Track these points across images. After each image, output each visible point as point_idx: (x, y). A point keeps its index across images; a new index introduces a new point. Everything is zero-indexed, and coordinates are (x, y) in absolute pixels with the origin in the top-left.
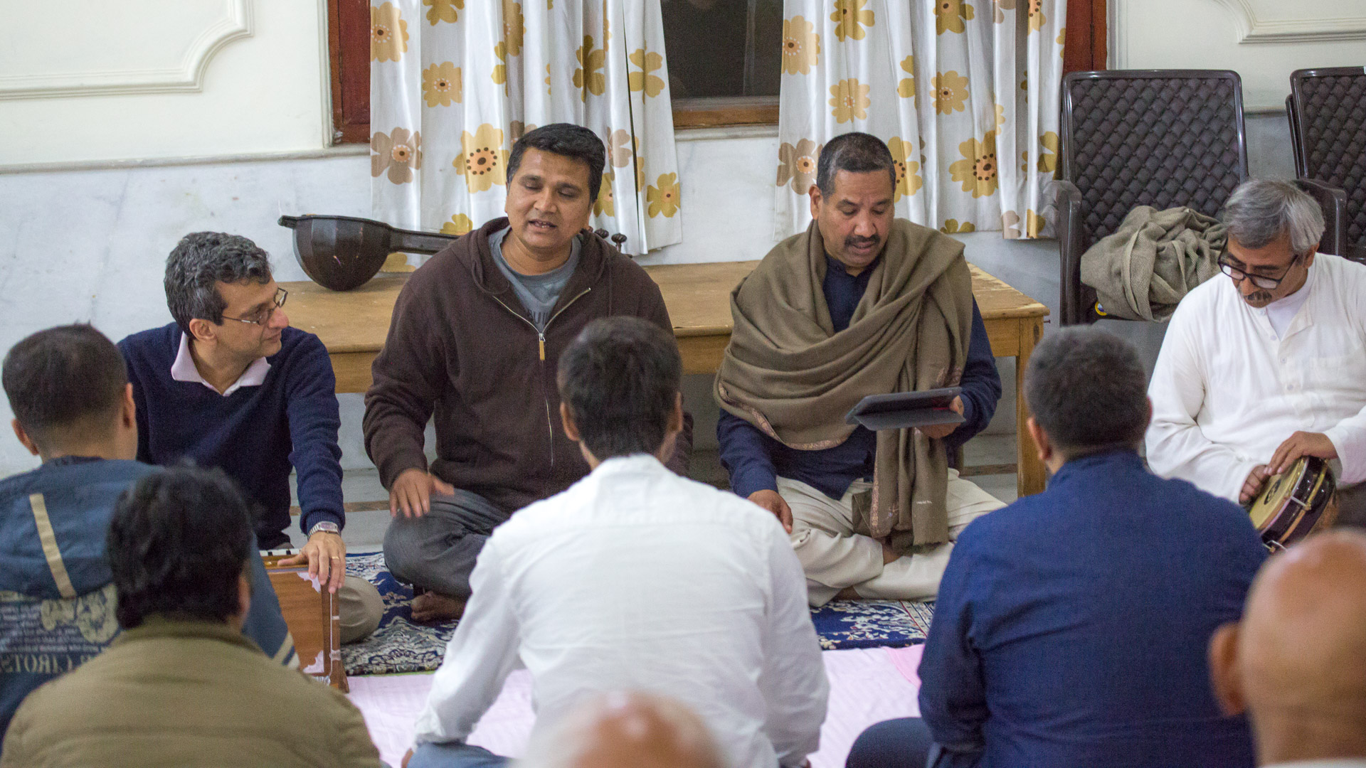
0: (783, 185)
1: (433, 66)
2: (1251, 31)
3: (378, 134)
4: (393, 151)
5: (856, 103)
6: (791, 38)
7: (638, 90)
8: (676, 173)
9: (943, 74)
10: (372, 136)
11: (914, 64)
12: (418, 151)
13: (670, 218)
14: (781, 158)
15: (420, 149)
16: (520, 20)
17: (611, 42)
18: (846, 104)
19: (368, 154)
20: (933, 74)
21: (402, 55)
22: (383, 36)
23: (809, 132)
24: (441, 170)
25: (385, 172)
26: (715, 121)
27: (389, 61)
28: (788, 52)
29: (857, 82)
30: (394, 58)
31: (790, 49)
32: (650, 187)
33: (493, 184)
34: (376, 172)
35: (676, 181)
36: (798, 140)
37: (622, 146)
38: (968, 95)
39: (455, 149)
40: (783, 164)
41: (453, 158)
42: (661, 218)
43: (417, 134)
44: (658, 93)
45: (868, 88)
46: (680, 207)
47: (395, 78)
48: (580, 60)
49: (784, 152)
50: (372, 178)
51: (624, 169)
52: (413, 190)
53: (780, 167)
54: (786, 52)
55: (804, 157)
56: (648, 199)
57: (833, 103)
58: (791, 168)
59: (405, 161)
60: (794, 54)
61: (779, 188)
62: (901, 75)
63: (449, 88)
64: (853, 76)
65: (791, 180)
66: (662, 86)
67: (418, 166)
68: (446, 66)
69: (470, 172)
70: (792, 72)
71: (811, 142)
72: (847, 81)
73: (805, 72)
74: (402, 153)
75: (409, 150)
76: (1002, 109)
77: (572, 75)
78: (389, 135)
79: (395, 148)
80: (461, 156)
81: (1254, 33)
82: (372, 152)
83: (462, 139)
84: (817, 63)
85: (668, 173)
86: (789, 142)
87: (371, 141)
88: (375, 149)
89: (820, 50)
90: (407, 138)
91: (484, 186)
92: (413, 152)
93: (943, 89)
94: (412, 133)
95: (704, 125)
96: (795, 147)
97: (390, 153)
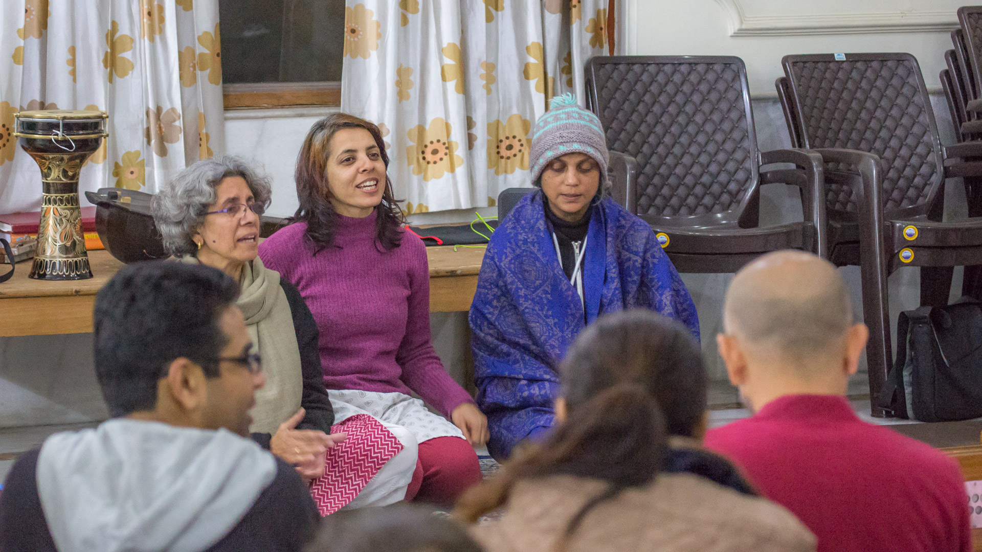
2: (741, 25)
6: (353, 25)
28: (350, 38)
31: (353, 35)
54: (348, 38)
57: (394, 83)
60: (356, 39)
70: (354, 56)
73: (365, 57)
81: (744, 27)
84: (377, 48)
89: (381, 36)
95: (265, 105)
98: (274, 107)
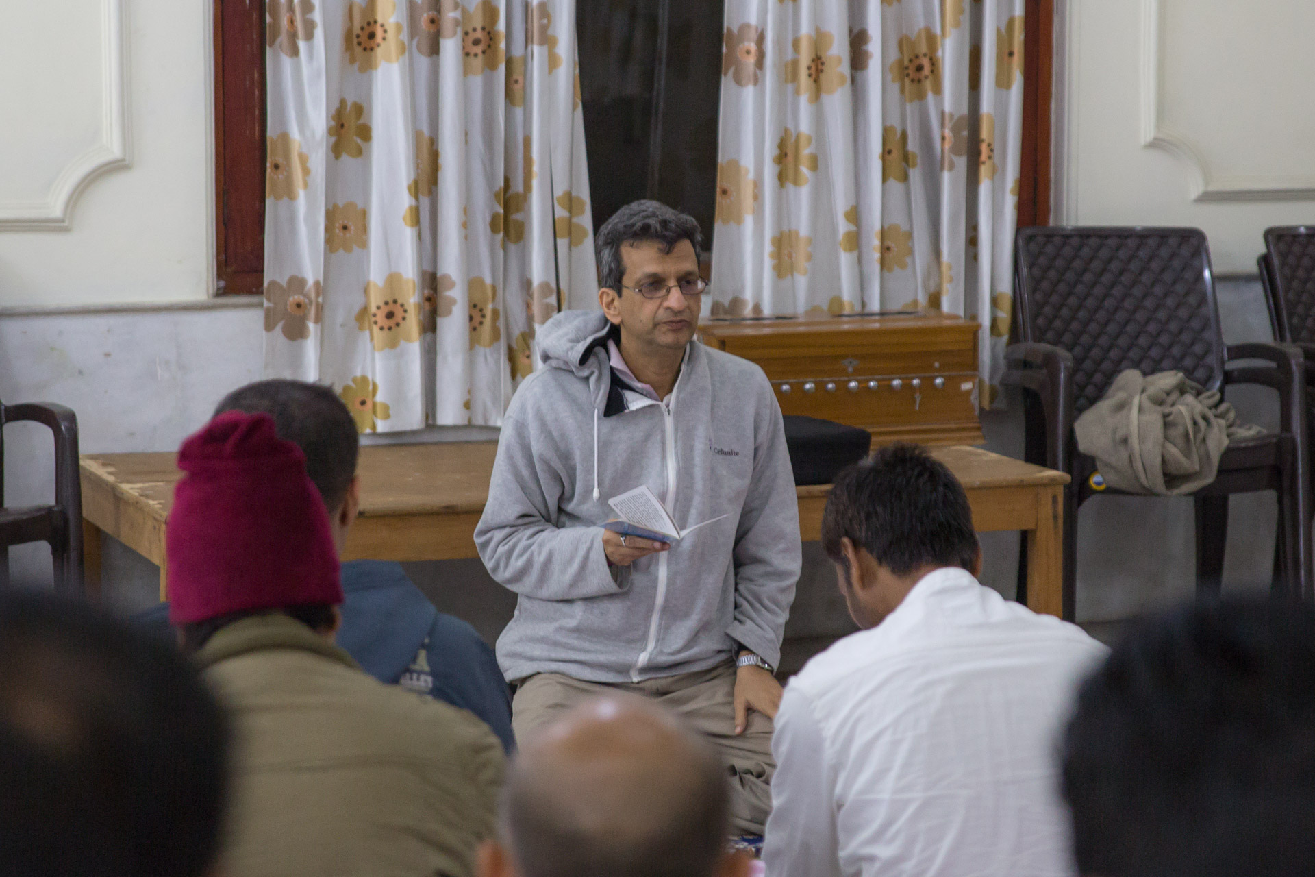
1: (335, 206)
2: (1206, 188)
3: (273, 284)
4: (288, 303)
5: (795, 257)
6: (725, 183)
7: (562, 237)
9: (886, 226)
10: (266, 284)
11: (855, 216)
12: (318, 304)
15: (320, 300)
16: (434, 156)
17: (535, 183)
18: (786, 257)
19: (261, 305)
20: (877, 226)
21: (301, 194)
22: (279, 171)
23: (742, 289)
24: (341, 325)
25: (279, 328)
27: (285, 199)
28: (723, 200)
29: (797, 233)
30: (291, 196)
31: (725, 197)
33: (402, 343)
34: (269, 327)
36: (731, 298)
37: (545, 301)
38: (911, 252)
39: (357, 302)
41: (355, 311)
43: (317, 283)
44: (582, 242)
45: (810, 241)
47: (292, 218)
48: (499, 203)
50: (264, 332)
52: (311, 347)
54: (721, 200)
57: (772, 256)
59: (302, 314)
60: (729, 202)
62: (843, 227)
63: (353, 233)
64: (793, 227)
67: (318, 320)
68: (350, 206)
69: (376, 329)
70: (726, 222)
71: (743, 301)
72: (787, 231)
73: (739, 221)
74: (299, 305)
75: (307, 301)
76: (950, 268)
77: (488, 220)
78: (284, 282)
79: (291, 299)
80: (365, 310)
81: (1210, 189)
82: (266, 303)
83: (366, 291)
84: (753, 212)
86: (721, 300)
87: (265, 291)
88: (269, 300)
89: (758, 197)
90: (306, 288)
91: (392, 344)
92: (311, 303)
93: (888, 243)
94: (310, 282)
96: (727, 304)
97: (286, 305)
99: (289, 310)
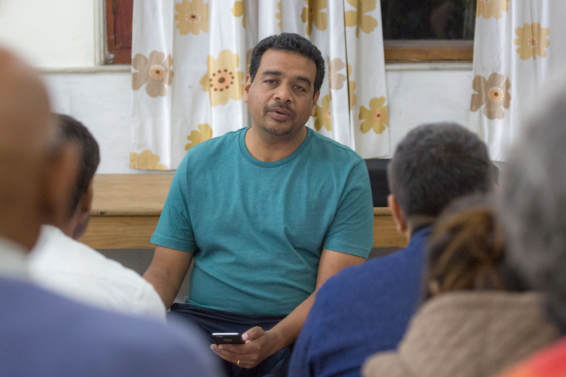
0: (476, 110)
1: (185, 1)
3: (138, 56)
4: (150, 70)
5: (538, 44)
7: (352, 26)
8: (385, 96)
10: (133, 57)
12: (170, 70)
13: (379, 135)
14: (474, 87)
15: (171, 68)
18: (529, 44)
19: (130, 71)
23: (499, 68)
24: (189, 87)
25: (143, 88)
26: (424, 57)
28: (483, 0)
29: (539, 26)
32: (362, 109)
33: (230, 100)
34: (136, 86)
35: (386, 104)
36: (490, 73)
37: (338, 72)
39: (202, 69)
40: (476, 93)
41: (200, 77)
42: (372, 135)
43: (169, 56)
44: (372, 30)
45: (549, 31)
46: (388, 126)
48: (306, 1)
49: (477, 83)
50: (132, 91)
51: (340, 91)
52: (165, 102)
53: (473, 96)
54: (481, 1)
55: (495, 88)
56: (360, 117)
57: (518, 42)
58: (484, 96)
59: (160, 78)
60: (489, 2)
61: (472, 113)
63: (199, 20)
64: (536, 21)
65: (483, 107)
66: (376, 25)
67: (170, 82)
68: (197, 1)
69: (212, 89)
70: (486, 17)
71: (500, 76)
72: (530, 24)
73: (497, 17)
74: (158, 72)
75: (164, 69)
78: (148, 56)
79: (152, 67)
80: (206, 76)
82: (133, 70)
83: (208, 62)
84: (507, 9)
85: (379, 96)
86: (482, 75)
87: (132, 61)
88: (135, 67)
90: (162, 60)
91: (223, 101)
92: (166, 71)
95: (415, 59)
96: (487, 79)
97: (148, 72)
98: (423, 61)
99: (151, 76)
